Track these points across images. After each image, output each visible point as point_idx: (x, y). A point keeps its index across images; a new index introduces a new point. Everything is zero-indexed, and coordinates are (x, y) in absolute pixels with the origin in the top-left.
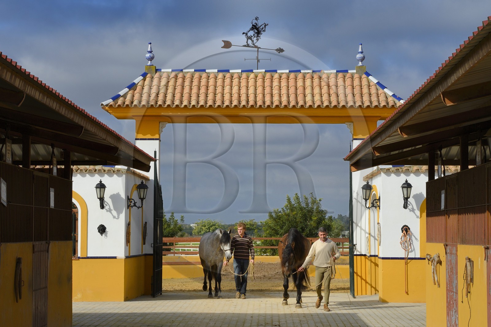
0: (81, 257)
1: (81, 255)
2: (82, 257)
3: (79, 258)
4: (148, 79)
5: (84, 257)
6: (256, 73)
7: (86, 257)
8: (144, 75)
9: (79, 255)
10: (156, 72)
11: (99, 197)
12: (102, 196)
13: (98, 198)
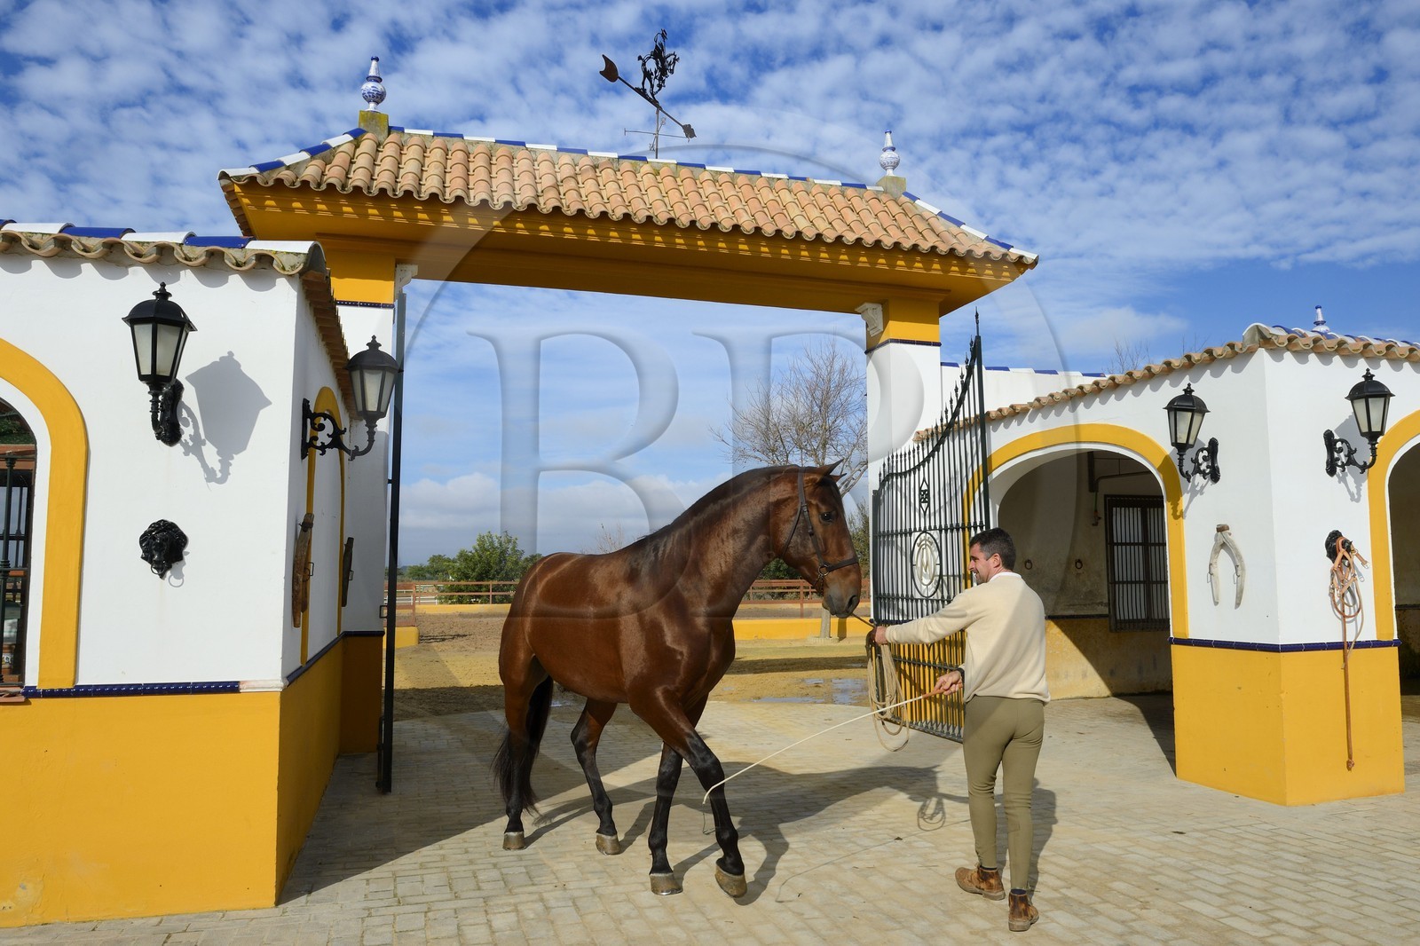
0: (40, 688)
1: (41, 680)
2: (48, 686)
3: (32, 693)
4: (367, 145)
5: (56, 686)
6: (655, 165)
7: (67, 685)
8: (357, 134)
9: (32, 678)
10: (389, 134)
11: (147, 370)
12: (164, 368)
13: (142, 378)
